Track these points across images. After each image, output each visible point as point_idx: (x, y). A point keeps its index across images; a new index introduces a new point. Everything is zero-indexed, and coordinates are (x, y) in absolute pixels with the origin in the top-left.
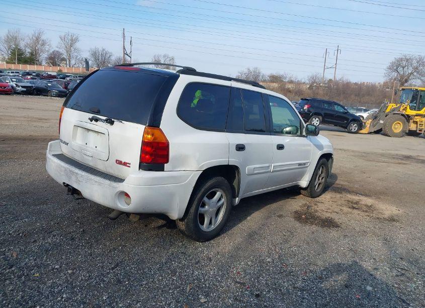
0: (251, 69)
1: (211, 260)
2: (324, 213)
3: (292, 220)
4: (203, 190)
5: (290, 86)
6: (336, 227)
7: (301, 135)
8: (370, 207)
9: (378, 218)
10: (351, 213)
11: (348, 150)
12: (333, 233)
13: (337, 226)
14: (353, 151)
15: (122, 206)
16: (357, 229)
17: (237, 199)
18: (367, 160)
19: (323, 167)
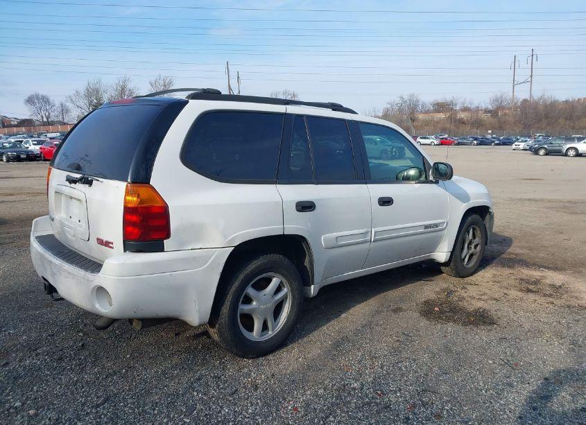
0: (406, 98)
1: (256, 388)
2: (474, 302)
3: (417, 315)
4: (241, 277)
5: (462, 115)
6: (490, 324)
7: (427, 181)
8: (557, 289)
9: (569, 307)
10: (521, 299)
11: (542, 200)
12: (482, 335)
13: (492, 323)
14: (549, 201)
15: (104, 309)
16: (527, 326)
17: (312, 286)
18: (573, 213)
19: (474, 229)
